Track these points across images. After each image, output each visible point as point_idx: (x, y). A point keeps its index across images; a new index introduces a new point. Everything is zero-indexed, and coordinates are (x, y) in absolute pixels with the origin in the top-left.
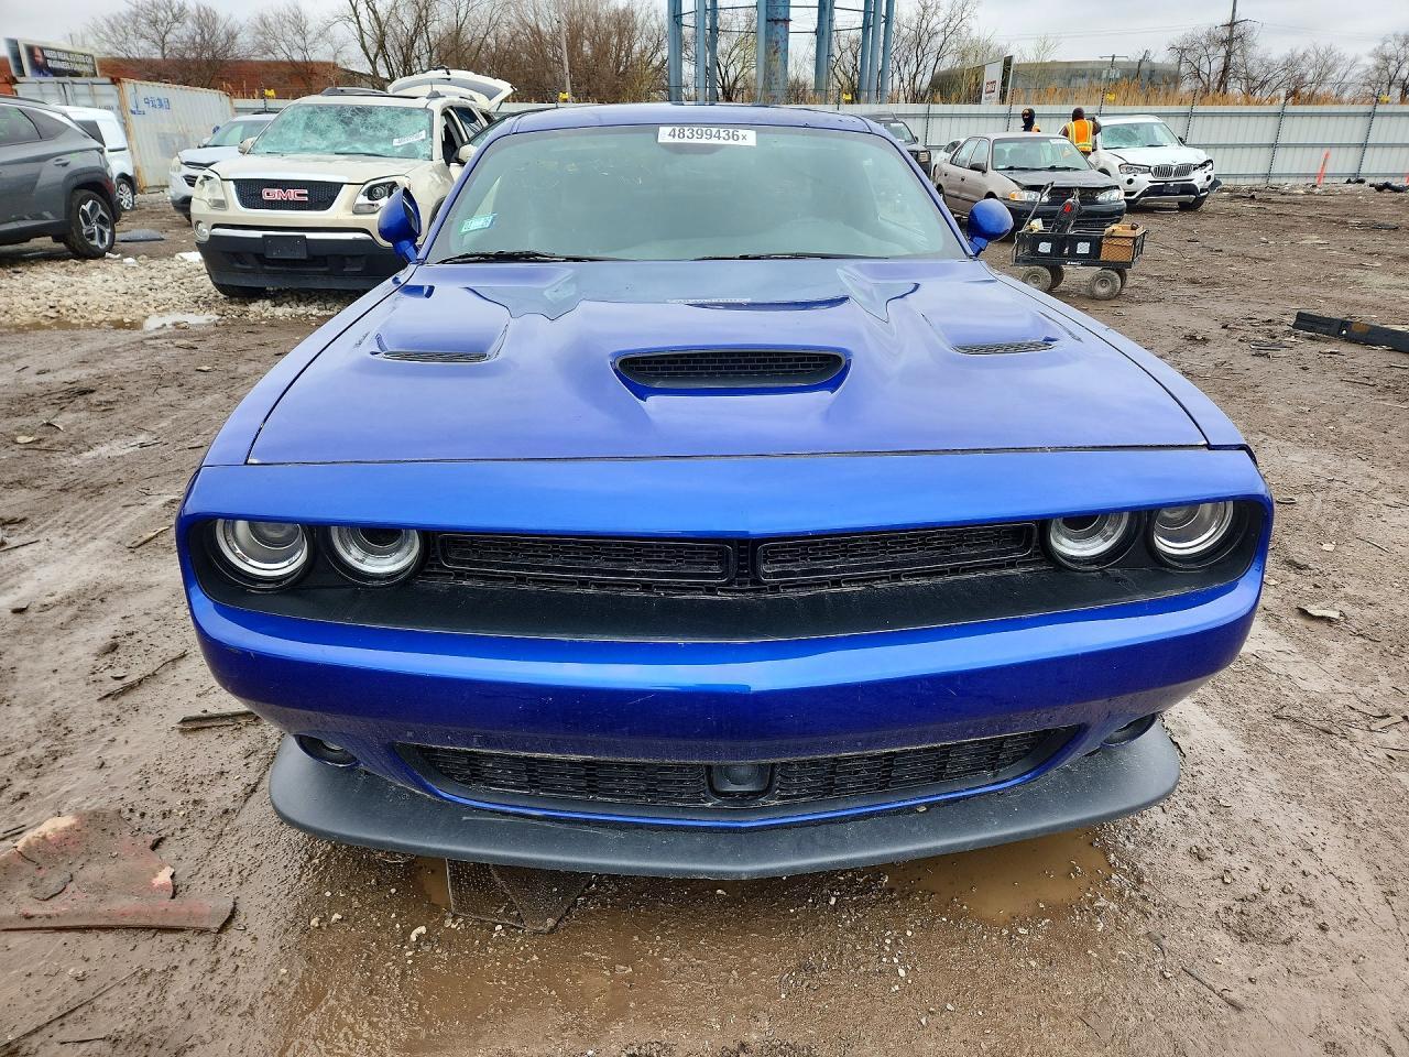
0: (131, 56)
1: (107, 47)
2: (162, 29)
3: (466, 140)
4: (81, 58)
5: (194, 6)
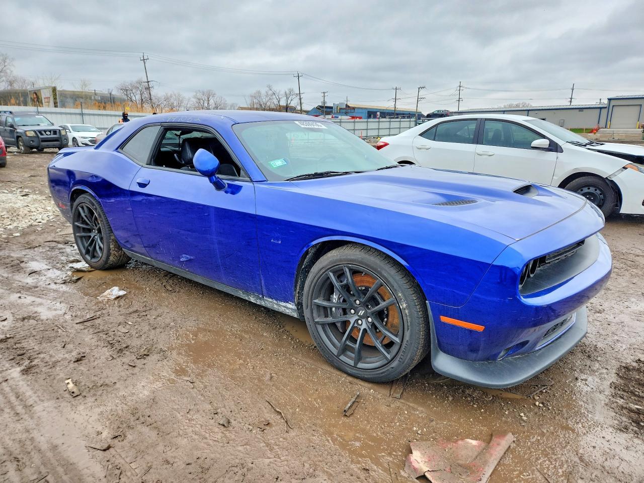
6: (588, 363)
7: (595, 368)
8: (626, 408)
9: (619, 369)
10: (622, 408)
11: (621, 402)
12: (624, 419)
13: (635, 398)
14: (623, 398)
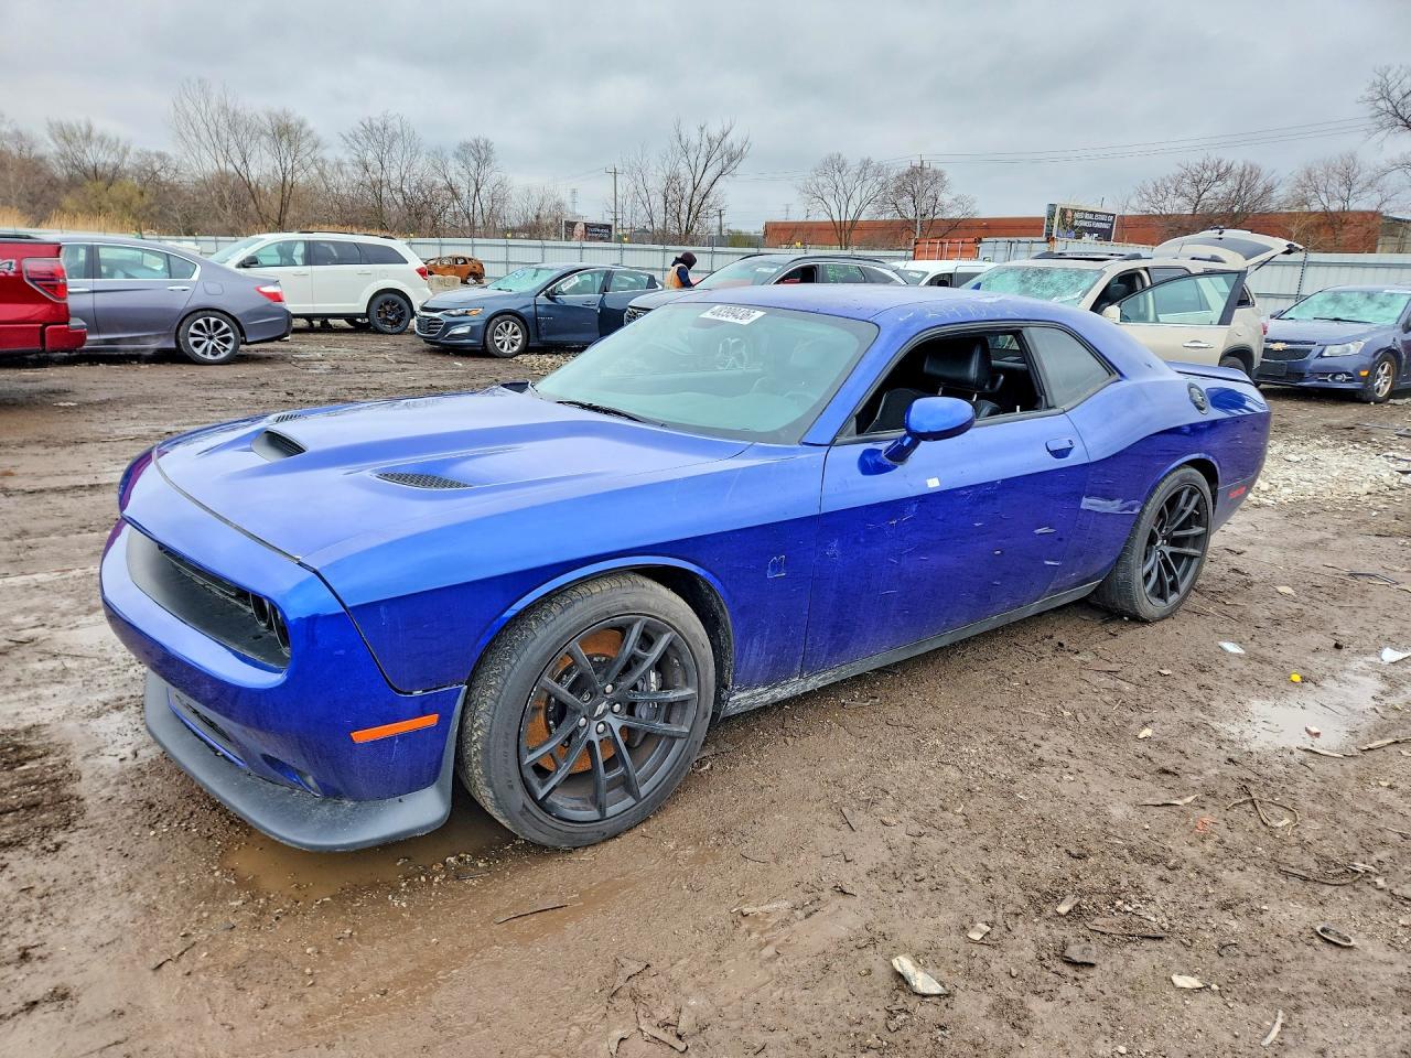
0: (1164, 213)
1: (1146, 206)
2: (1201, 188)
3: (1148, 284)
4: (1103, 218)
5: (1241, 164)
6: (143, 794)
7: (122, 787)
8: (40, 757)
9: (82, 813)
10: (46, 754)
11: (51, 761)
12: (37, 743)
13: (33, 779)
14: (51, 767)
